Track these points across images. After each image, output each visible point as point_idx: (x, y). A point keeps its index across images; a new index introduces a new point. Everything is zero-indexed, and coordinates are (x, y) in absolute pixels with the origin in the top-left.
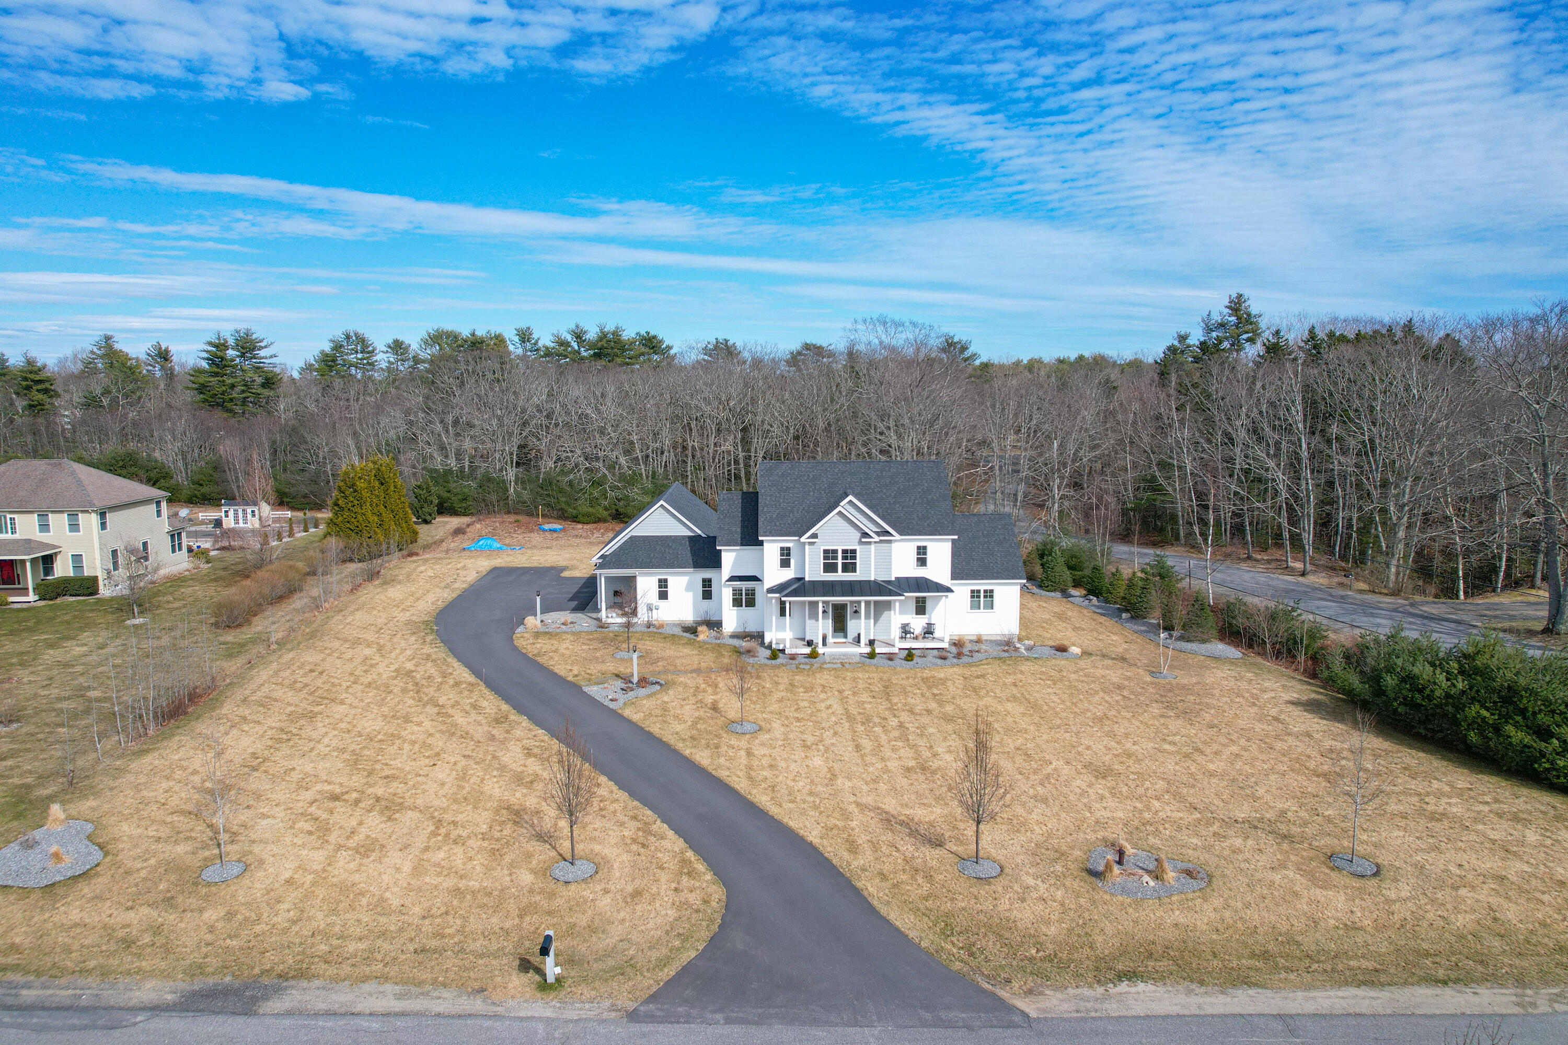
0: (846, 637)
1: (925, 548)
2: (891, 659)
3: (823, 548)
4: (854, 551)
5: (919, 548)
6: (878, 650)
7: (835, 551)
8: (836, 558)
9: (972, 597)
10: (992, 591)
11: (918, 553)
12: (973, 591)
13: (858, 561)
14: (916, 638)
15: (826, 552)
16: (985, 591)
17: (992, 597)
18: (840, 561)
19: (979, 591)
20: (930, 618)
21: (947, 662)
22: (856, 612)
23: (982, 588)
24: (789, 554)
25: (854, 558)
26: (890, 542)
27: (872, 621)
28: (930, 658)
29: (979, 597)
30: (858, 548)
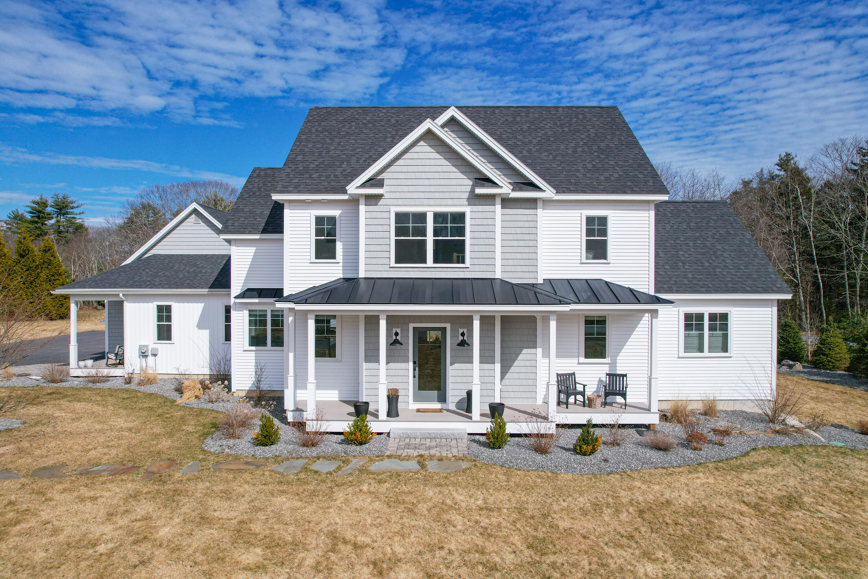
0: (442, 399)
1: (603, 221)
2: (541, 450)
3: (394, 210)
4: (460, 217)
5: (590, 220)
6: (511, 428)
7: (421, 217)
8: (423, 233)
9: (688, 327)
10: (724, 317)
11: (589, 232)
12: (688, 317)
13: (468, 238)
14: (589, 403)
15: (400, 217)
16: (713, 317)
17: (725, 327)
18: (430, 239)
19: (700, 317)
20: (613, 364)
21: (670, 456)
22: (463, 343)
23: (706, 310)
24: (332, 233)
25: (461, 232)
26: (532, 203)
27: (498, 366)
28: (629, 448)
29: (700, 327)
30: (467, 210)
